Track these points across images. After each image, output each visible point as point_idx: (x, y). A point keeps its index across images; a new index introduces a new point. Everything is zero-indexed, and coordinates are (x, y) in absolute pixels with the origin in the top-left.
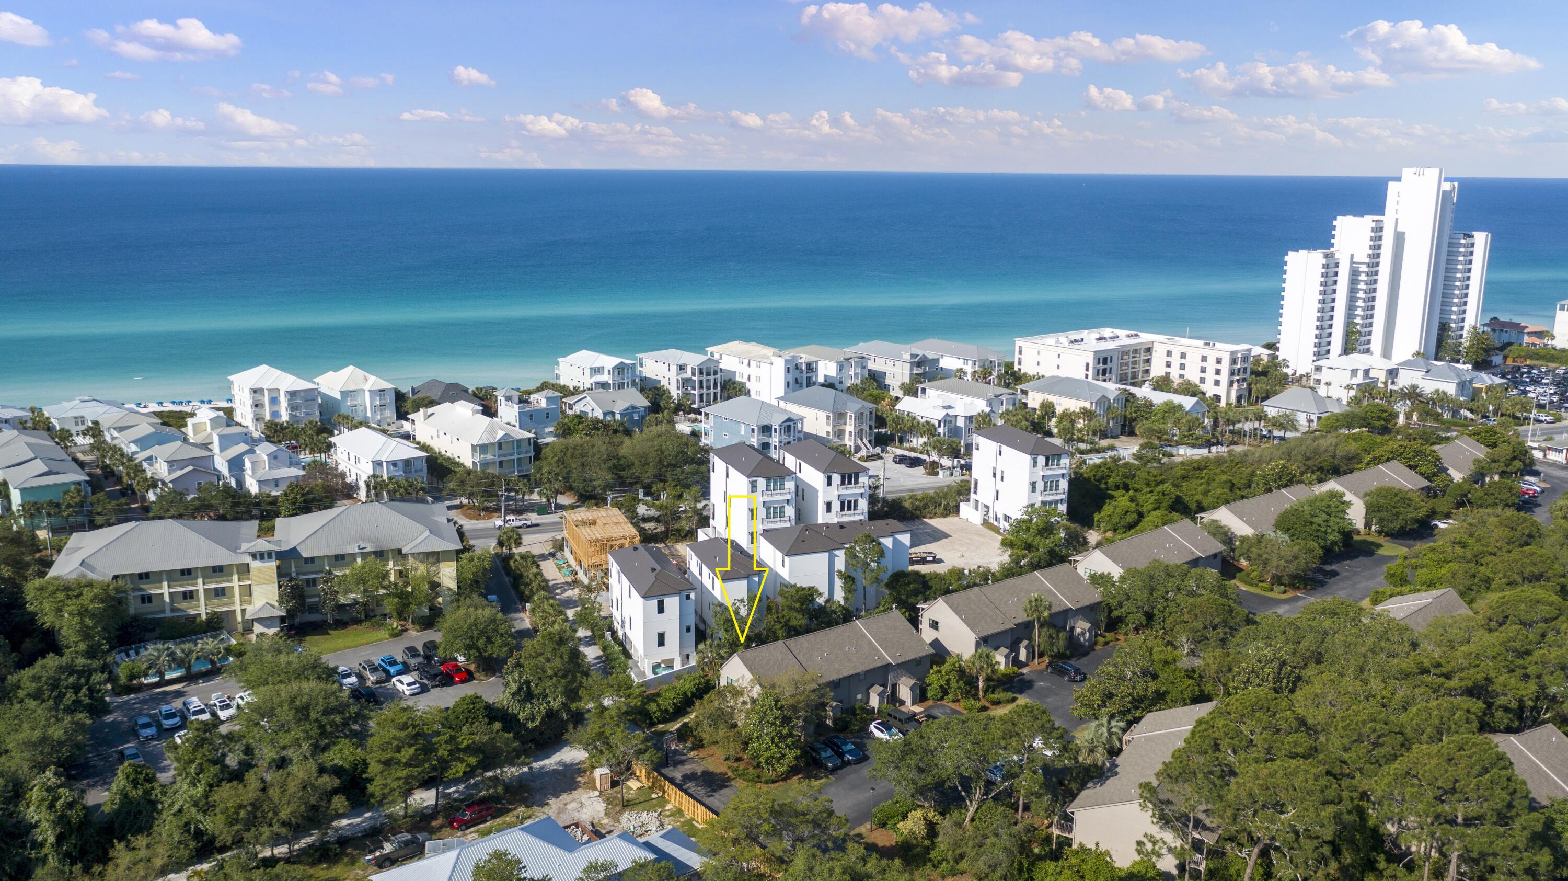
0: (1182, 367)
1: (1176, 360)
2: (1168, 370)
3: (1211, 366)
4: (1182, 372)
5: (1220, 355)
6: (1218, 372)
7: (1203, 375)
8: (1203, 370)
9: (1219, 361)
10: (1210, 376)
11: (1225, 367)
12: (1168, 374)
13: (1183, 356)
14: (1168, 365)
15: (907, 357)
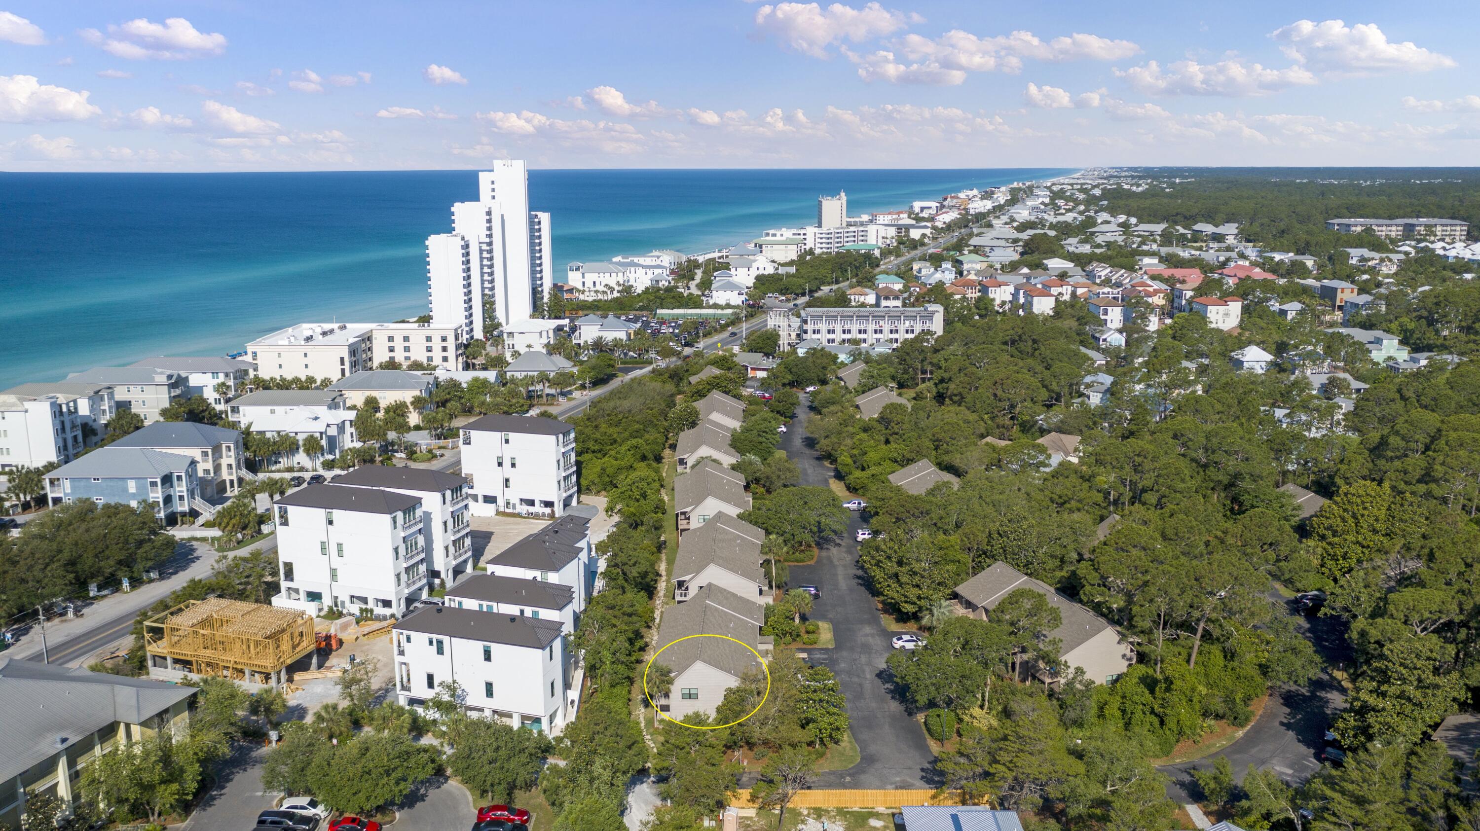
0: (407, 349)
1: (399, 344)
2: (392, 354)
3: (437, 344)
4: (407, 354)
5: (444, 333)
6: (445, 349)
7: (429, 354)
8: (429, 349)
9: (444, 339)
10: (437, 355)
11: (451, 344)
12: (392, 358)
13: (406, 339)
14: (392, 350)
15: (163, 379)
